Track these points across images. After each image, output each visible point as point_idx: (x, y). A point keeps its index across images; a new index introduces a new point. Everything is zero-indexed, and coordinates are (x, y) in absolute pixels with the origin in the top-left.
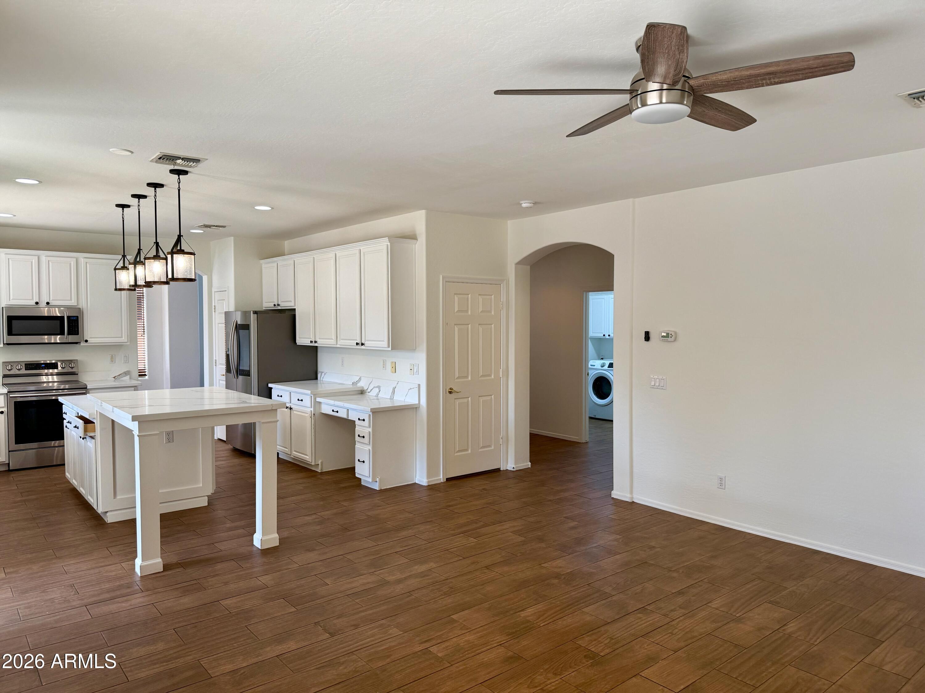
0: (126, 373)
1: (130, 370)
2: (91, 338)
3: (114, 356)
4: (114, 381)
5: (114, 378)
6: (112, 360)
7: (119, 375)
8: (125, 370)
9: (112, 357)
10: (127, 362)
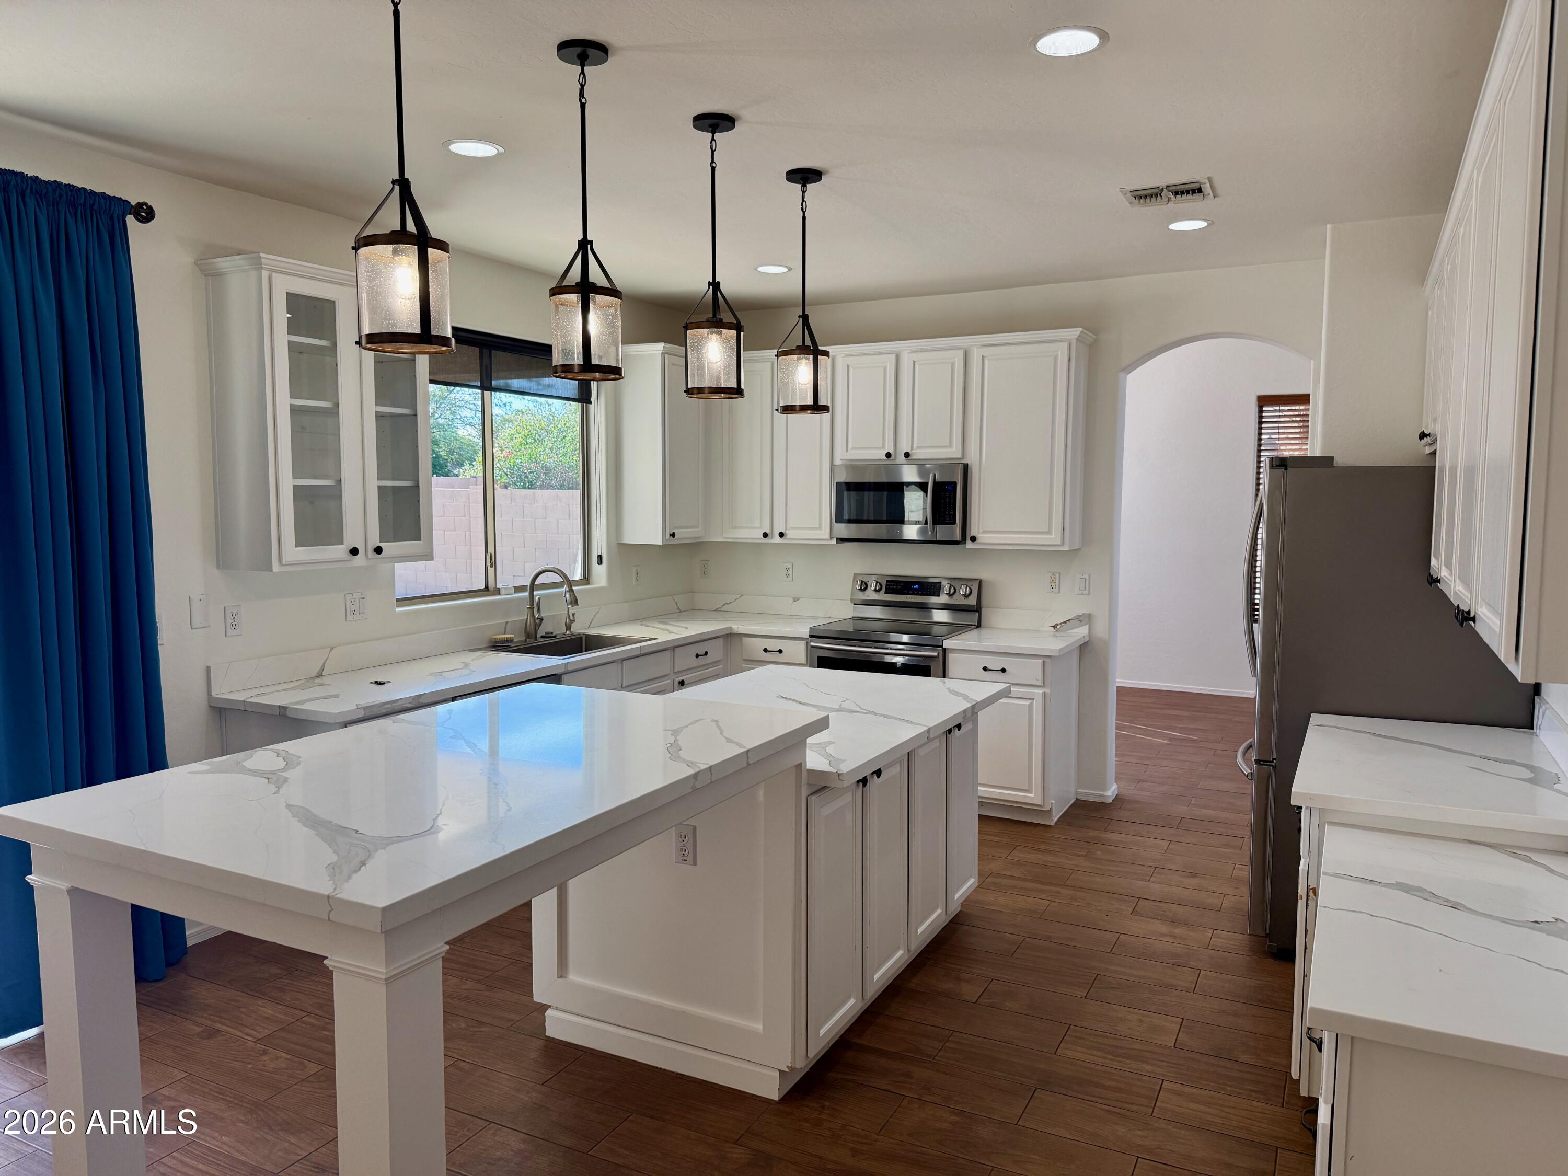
0: (1080, 619)
1: (1091, 613)
2: (984, 532)
3: (1057, 576)
4: (1055, 636)
5: (1054, 627)
6: (1055, 584)
7: (1065, 622)
8: (1081, 612)
9: (1053, 577)
10: (1086, 592)
